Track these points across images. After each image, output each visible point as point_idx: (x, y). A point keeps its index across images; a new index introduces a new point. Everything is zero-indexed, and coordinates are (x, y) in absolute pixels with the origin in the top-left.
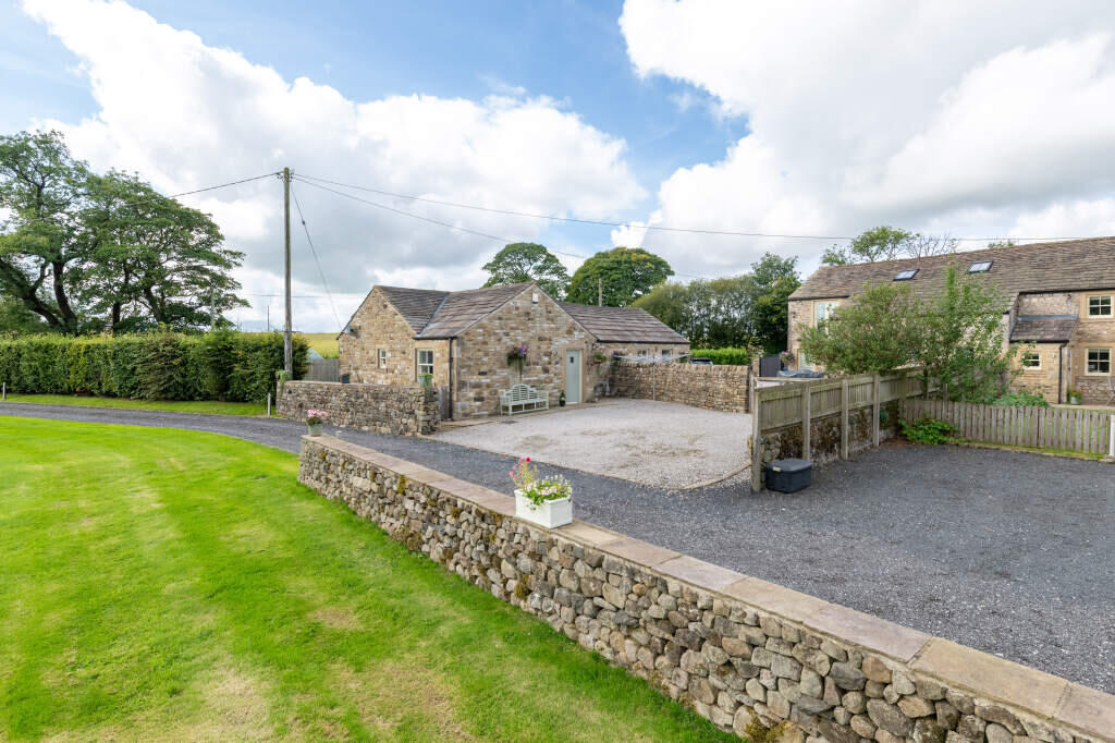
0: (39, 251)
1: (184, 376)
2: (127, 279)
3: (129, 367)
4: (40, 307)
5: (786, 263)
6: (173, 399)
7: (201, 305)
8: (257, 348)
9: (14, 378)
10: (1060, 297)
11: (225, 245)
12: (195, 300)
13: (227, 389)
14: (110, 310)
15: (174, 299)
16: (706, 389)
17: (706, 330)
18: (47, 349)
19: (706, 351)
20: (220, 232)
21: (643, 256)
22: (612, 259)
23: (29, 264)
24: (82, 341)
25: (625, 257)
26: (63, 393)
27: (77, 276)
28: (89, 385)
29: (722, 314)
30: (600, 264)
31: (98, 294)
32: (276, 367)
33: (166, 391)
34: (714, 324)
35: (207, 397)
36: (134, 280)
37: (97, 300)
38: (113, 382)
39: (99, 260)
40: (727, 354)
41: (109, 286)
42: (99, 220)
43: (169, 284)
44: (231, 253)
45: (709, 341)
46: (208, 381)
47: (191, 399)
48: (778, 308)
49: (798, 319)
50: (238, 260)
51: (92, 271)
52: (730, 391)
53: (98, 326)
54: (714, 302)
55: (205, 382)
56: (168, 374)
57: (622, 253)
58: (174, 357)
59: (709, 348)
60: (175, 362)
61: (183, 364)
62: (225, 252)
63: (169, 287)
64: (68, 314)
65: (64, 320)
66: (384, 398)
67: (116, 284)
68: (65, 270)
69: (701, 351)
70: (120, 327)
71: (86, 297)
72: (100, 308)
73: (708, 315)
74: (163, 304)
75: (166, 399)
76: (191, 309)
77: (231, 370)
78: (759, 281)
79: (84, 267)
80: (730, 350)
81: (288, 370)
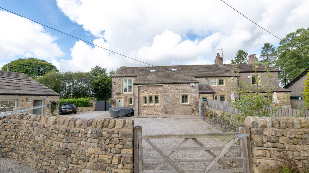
5: (103, 70)
10: (204, 79)
16: (66, 153)
17: (71, 91)
19: (71, 100)
21: (44, 63)
22: (26, 62)
25: (35, 62)
29: (79, 85)
30: (19, 63)
34: (75, 89)
40: (81, 101)
45: (72, 95)
48: (101, 84)
49: (116, 85)
52: (106, 157)
54: (75, 81)
57: (33, 60)
59: (73, 98)
69: (69, 99)
73: (72, 86)
78: (94, 75)
80: (82, 99)
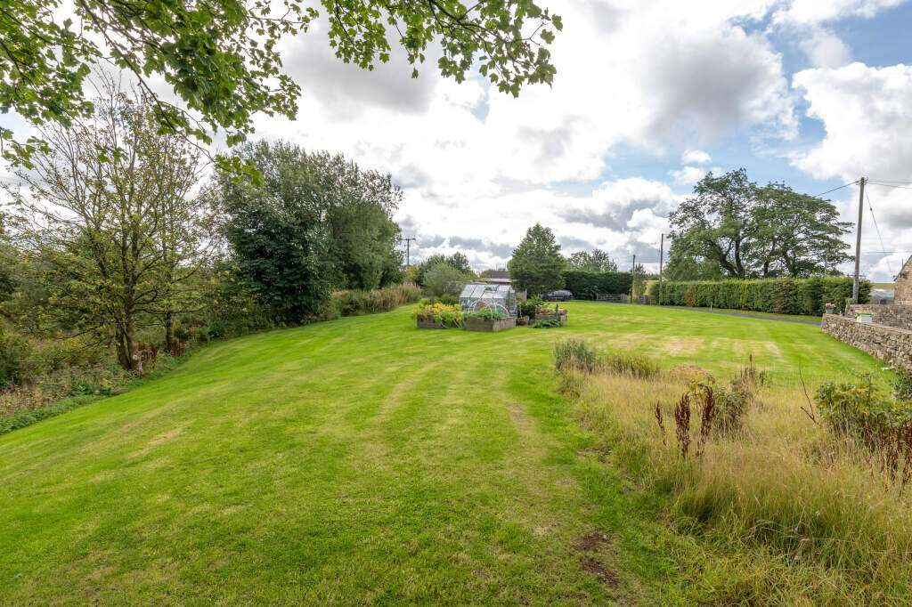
0: (729, 235)
1: (795, 301)
2: (774, 246)
3: (767, 295)
4: (728, 266)
6: (789, 313)
7: (819, 261)
8: (837, 285)
9: (716, 300)
11: (840, 219)
12: (815, 258)
13: (818, 309)
14: (763, 266)
15: (802, 258)
18: (731, 286)
20: (836, 210)
23: (724, 243)
24: (746, 282)
26: (736, 309)
27: (747, 247)
28: (748, 304)
31: (757, 257)
32: (847, 296)
33: (785, 308)
35: (807, 313)
36: (777, 247)
37: (756, 260)
38: (759, 303)
39: (759, 237)
41: (763, 252)
42: (760, 214)
43: (798, 249)
44: (843, 224)
46: (807, 304)
47: (798, 314)
50: (849, 229)
51: (754, 244)
53: (755, 276)
55: (806, 305)
56: (787, 299)
58: (790, 290)
60: (791, 293)
61: (796, 294)
62: (839, 224)
63: (799, 250)
64: (741, 269)
65: (738, 271)
66: (901, 312)
67: (767, 251)
68: (741, 244)
70: (768, 274)
71: (750, 259)
72: (757, 265)
74: (794, 261)
75: (784, 313)
76: (813, 265)
77: (820, 298)
79: (751, 241)
81: (855, 298)
